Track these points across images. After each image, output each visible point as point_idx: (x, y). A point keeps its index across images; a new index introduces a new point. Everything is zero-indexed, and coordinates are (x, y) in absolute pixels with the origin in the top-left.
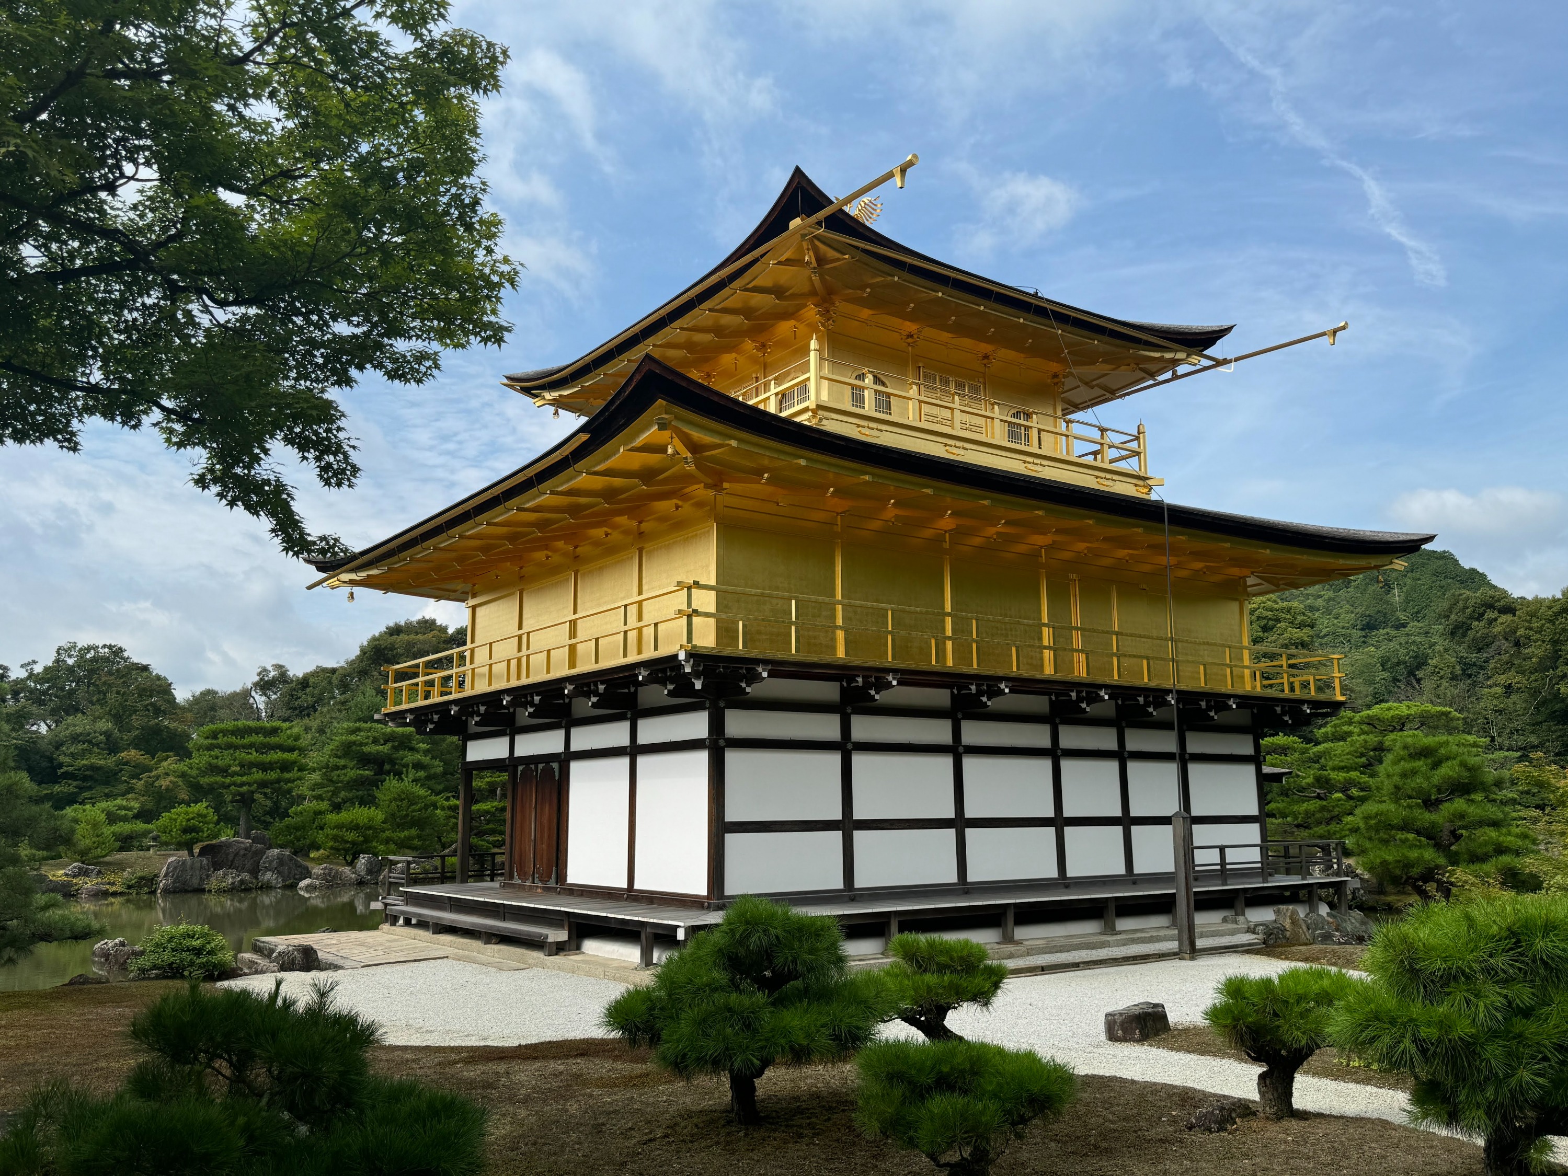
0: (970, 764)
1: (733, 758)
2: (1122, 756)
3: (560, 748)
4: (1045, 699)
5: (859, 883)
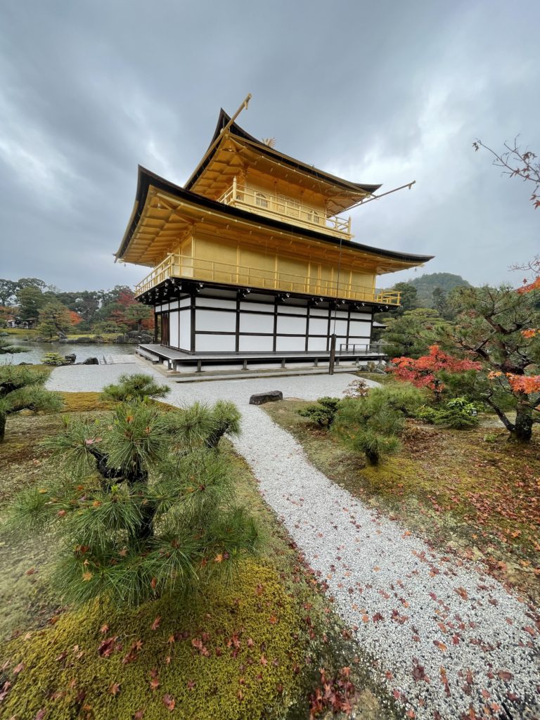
0: (279, 319)
1: (197, 312)
3: (168, 309)
4: (307, 301)
5: (240, 350)
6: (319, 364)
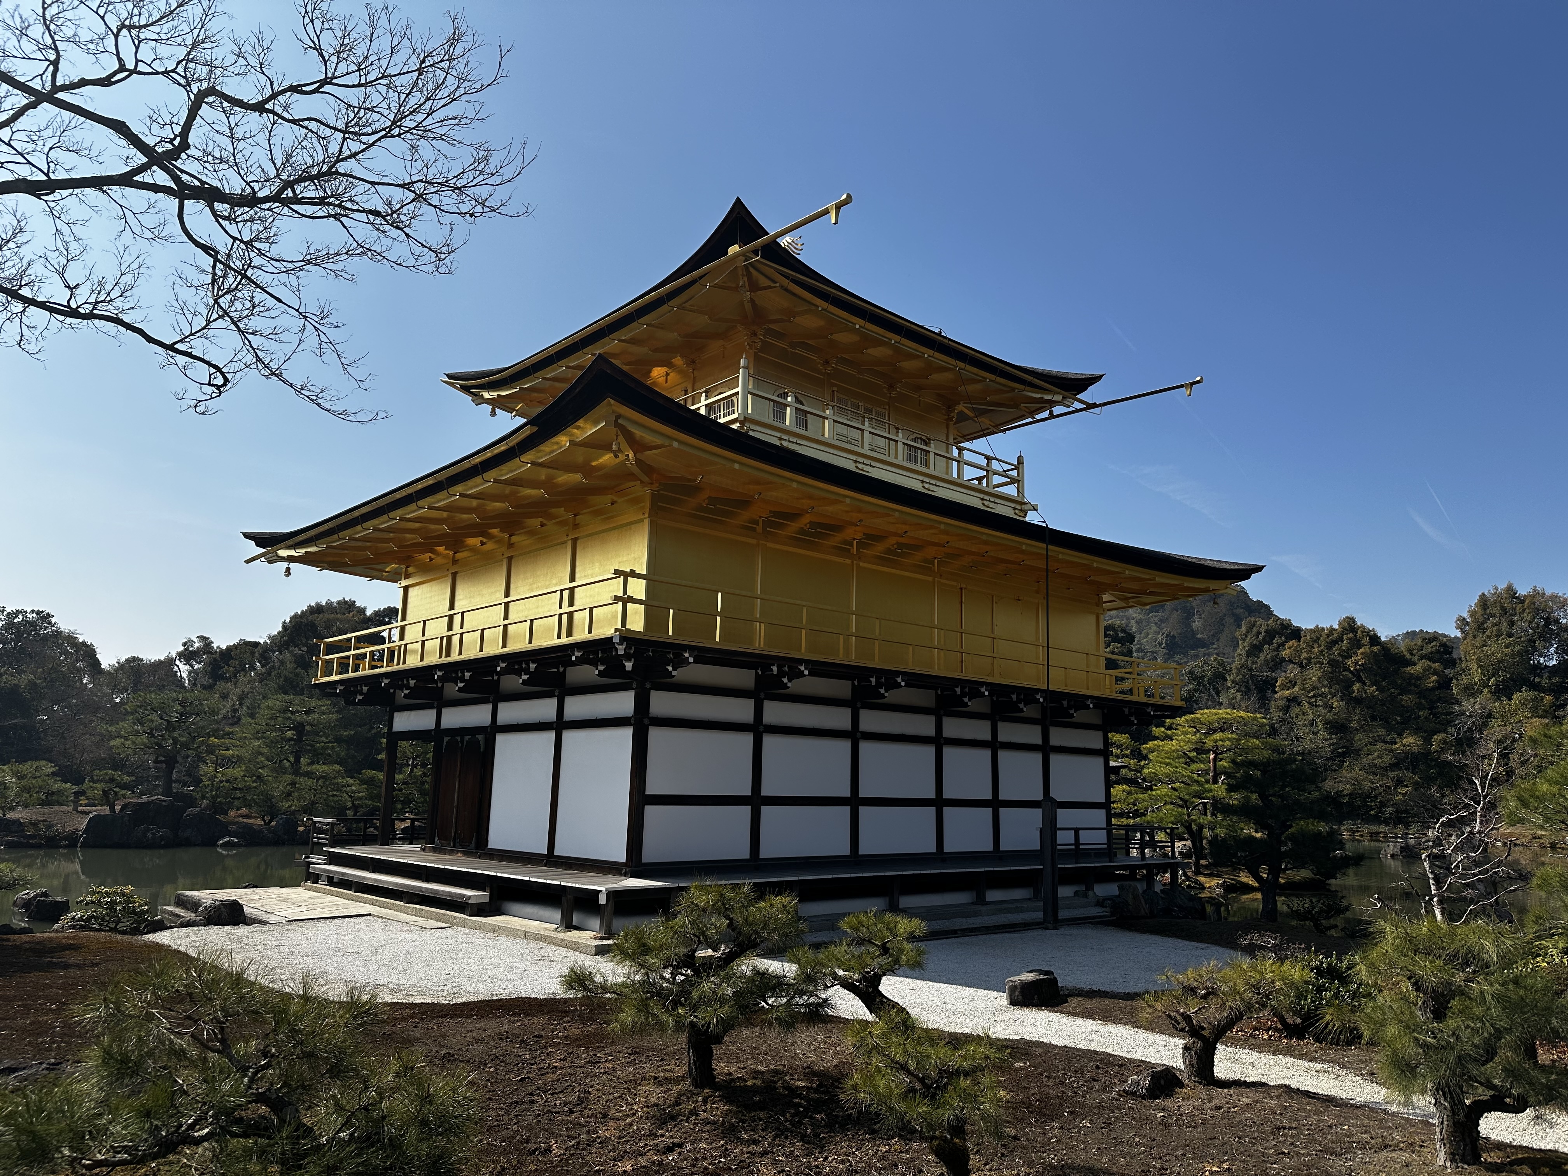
0: (866, 749)
1: (655, 734)
2: (994, 746)
4: (933, 693)
5: (765, 852)
6: (993, 895)
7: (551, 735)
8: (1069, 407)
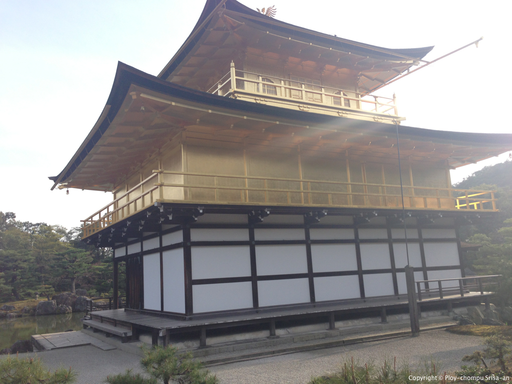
0: (314, 248)
2: (390, 241)
3: (140, 251)
5: (261, 304)
6: (390, 318)
7: (158, 255)
8: (417, 65)
